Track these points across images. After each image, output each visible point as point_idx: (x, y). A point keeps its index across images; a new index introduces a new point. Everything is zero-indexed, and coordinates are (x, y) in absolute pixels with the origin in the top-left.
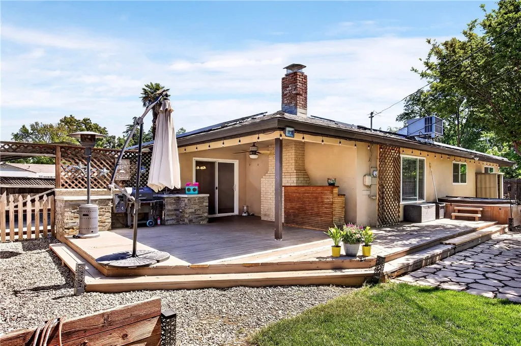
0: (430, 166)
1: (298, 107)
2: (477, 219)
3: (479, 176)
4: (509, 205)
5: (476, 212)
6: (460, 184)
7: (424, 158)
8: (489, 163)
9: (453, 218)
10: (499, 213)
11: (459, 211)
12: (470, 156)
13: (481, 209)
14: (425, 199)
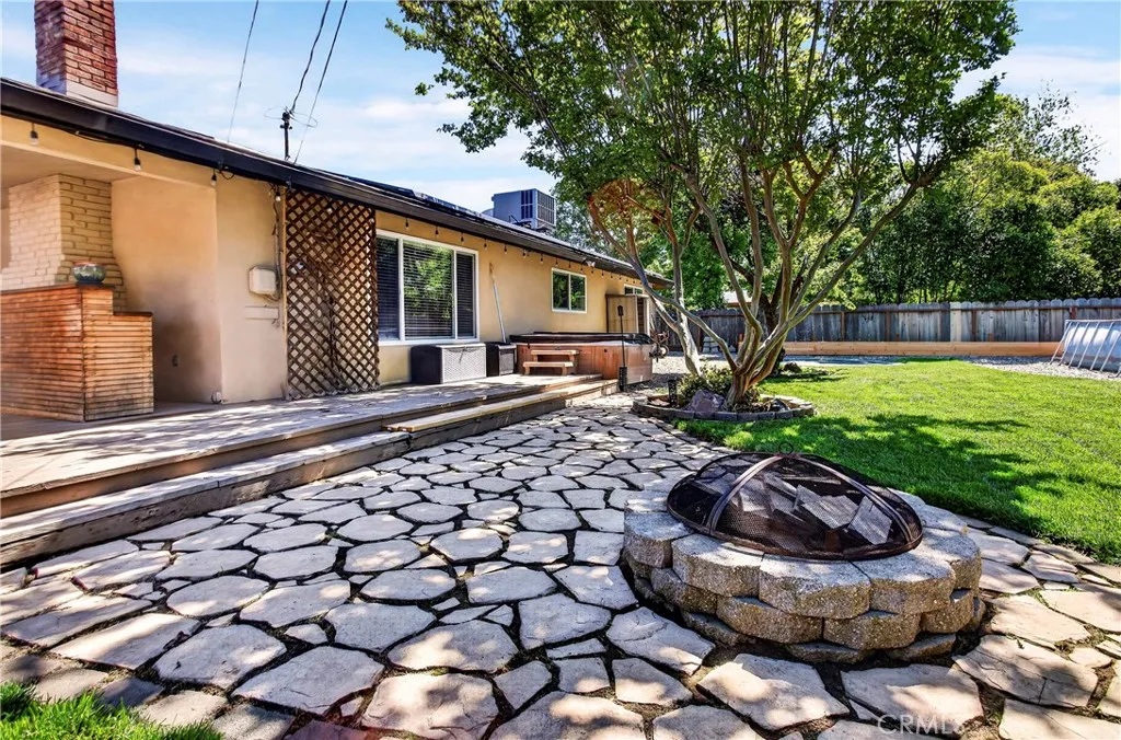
0: (491, 271)
1: (68, 76)
2: (565, 371)
3: (611, 300)
4: (619, 343)
5: (566, 358)
6: (571, 311)
7: (476, 253)
8: (631, 280)
9: (527, 371)
10: (605, 359)
11: (541, 358)
12: (576, 257)
13: (574, 352)
14: (478, 336)
